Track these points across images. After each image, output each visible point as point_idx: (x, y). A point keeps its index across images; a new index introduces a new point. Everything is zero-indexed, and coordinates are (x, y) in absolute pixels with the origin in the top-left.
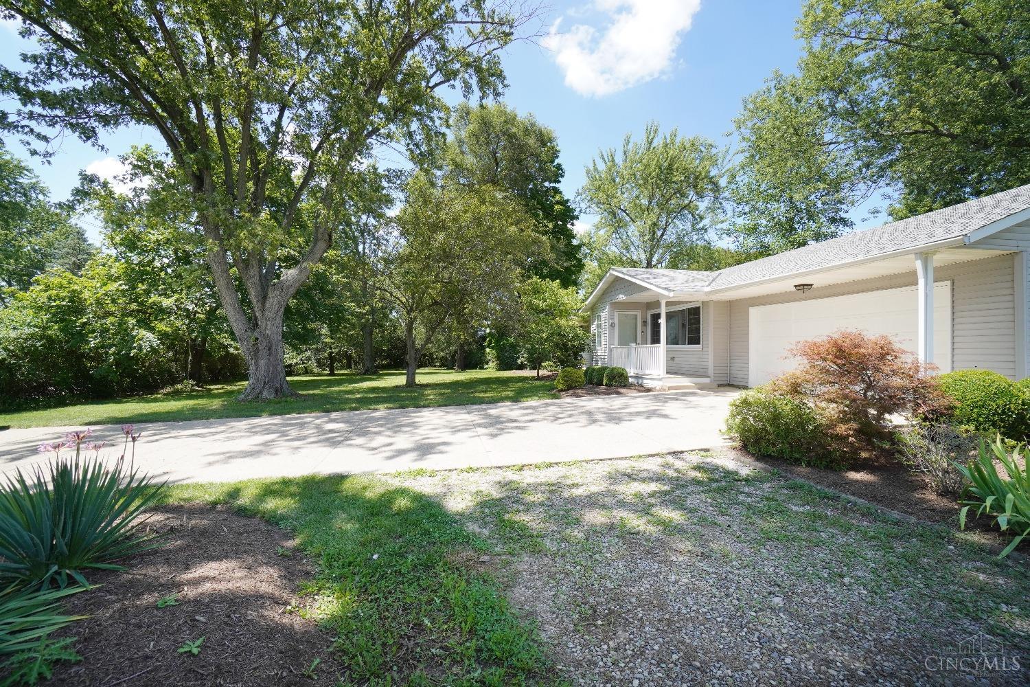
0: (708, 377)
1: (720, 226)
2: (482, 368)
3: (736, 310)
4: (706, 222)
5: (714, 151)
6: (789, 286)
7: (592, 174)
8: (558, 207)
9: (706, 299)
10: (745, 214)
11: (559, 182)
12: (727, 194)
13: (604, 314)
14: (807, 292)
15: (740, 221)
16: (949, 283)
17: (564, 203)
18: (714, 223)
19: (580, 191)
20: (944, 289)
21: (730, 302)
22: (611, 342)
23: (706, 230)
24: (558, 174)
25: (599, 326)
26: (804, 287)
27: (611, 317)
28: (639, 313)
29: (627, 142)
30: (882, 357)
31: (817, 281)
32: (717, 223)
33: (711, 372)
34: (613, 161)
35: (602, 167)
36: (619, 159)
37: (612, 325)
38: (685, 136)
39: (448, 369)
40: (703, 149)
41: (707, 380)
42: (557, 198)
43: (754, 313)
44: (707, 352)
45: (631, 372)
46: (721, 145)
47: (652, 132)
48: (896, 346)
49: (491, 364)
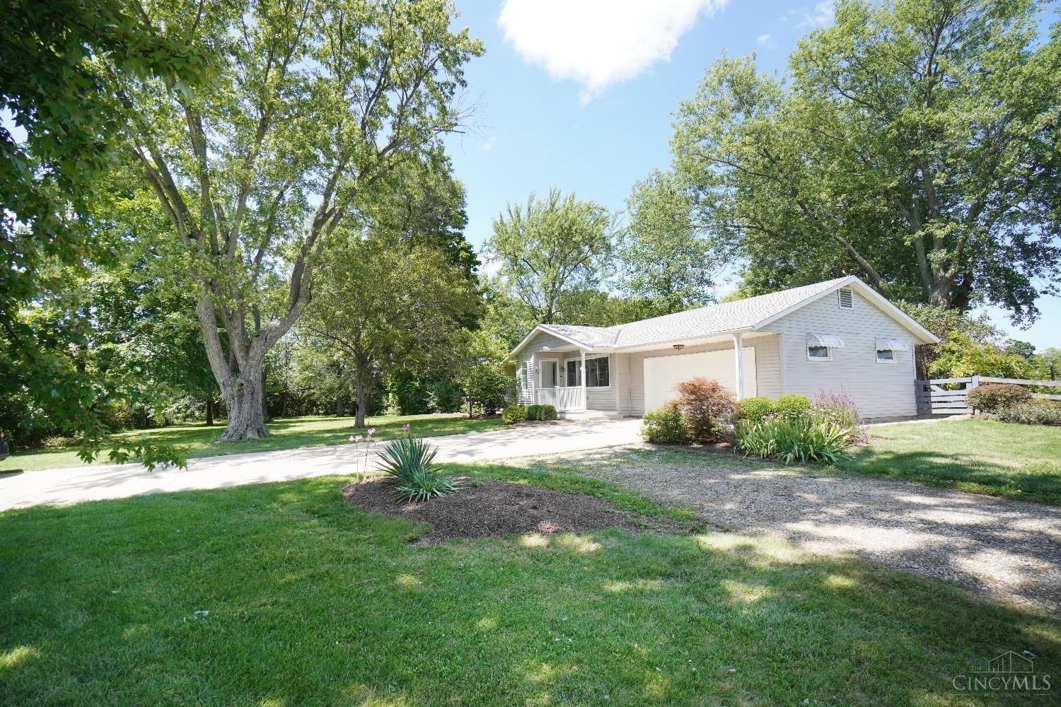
0: (615, 410)
1: (609, 279)
2: (379, 414)
3: (634, 360)
4: (598, 275)
5: (605, 214)
6: (670, 346)
7: (499, 227)
8: (463, 254)
9: (613, 352)
10: (632, 272)
11: (464, 228)
12: (616, 253)
13: (531, 362)
14: (681, 350)
15: (628, 278)
16: (753, 348)
17: (467, 249)
18: (605, 276)
19: (488, 242)
20: (750, 352)
21: (630, 354)
22: (536, 386)
23: (598, 282)
24: (461, 221)
25: (525, 372)
26: (678, 347)
27: (536, 363)
28: (557, 360)
29: (532, 199)
30: (714, 390)
31: (687, 343)
32: (607, 277)
33: (618, 407)
34: (518, 216)
35: (507, 219)
36: (524, 214)
37: (537, 371)
38: (582, 199)
39: (338, 416)
40: (597, 212)
41: (615, 413)
42: (462, 244)
43: (647, 362)
44: (614, 391)
45: (558, 409)
46: (611, 210)
47: (554, 197)
48: (720, 384)
49: (390, 409)
